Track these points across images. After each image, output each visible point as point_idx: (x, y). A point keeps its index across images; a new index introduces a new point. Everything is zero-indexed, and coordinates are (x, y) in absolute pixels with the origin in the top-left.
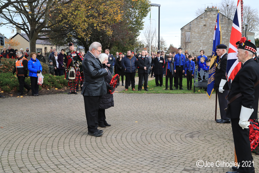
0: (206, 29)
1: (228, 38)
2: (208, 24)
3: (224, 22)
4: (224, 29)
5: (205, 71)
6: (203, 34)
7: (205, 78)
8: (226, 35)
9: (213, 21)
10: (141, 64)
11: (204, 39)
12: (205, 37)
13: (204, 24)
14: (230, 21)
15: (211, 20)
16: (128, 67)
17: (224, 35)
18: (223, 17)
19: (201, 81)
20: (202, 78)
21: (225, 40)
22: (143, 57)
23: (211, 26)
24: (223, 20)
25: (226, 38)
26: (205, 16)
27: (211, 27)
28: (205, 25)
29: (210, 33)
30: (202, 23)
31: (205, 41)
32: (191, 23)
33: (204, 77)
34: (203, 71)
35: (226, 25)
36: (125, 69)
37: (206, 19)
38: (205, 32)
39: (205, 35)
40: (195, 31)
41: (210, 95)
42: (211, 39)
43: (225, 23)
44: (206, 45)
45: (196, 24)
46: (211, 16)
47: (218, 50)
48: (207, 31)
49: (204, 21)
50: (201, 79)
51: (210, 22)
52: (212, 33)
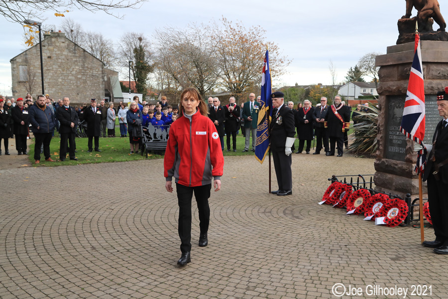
0: (51, 62)
1: (85, 78)
2: (54, 56)
3: (77, 55)
4: (79, 64)
5: (155, 127)
6: (47, 70)
7: (157, 137)
8: (82, 73)
9: (61, 51)
10: (65, 117)
11: (50, 77)
12: (52, 74)
13: (49, 55)
14: (86, 53)
15: (59, 50)
16: (43, 124)
17: (79, 73)
18: (76, 48)
19: (151, 141)
20: (152, 136)
21: (81, 81)
22: (66, 107)
23: (60, 59)
24: (76, 52)
25: (83, 78)
26: (48, 44)
27: (60, 61)
28: (49, 57)
29: (59, 69)
30: (45, 54)
31: (51, 80)
32: (28, 52)
33: (155, 134)
34: (153, 126)
35: (81, 59)
36: (38, 128)
37: (51, 48)
38: (51, 68)
39: (52, 72)
40: (34, 65)
41: (261, 160)
42: (61, 78)
43: (80, 57)
44: (53, 87)
45: (36, 55)
46: (58, 44)
47: (275, 100)
48: (54, 66)
49: (48, 51)
50: (152, 139)
51: (58, 52)
52: (61, 70)
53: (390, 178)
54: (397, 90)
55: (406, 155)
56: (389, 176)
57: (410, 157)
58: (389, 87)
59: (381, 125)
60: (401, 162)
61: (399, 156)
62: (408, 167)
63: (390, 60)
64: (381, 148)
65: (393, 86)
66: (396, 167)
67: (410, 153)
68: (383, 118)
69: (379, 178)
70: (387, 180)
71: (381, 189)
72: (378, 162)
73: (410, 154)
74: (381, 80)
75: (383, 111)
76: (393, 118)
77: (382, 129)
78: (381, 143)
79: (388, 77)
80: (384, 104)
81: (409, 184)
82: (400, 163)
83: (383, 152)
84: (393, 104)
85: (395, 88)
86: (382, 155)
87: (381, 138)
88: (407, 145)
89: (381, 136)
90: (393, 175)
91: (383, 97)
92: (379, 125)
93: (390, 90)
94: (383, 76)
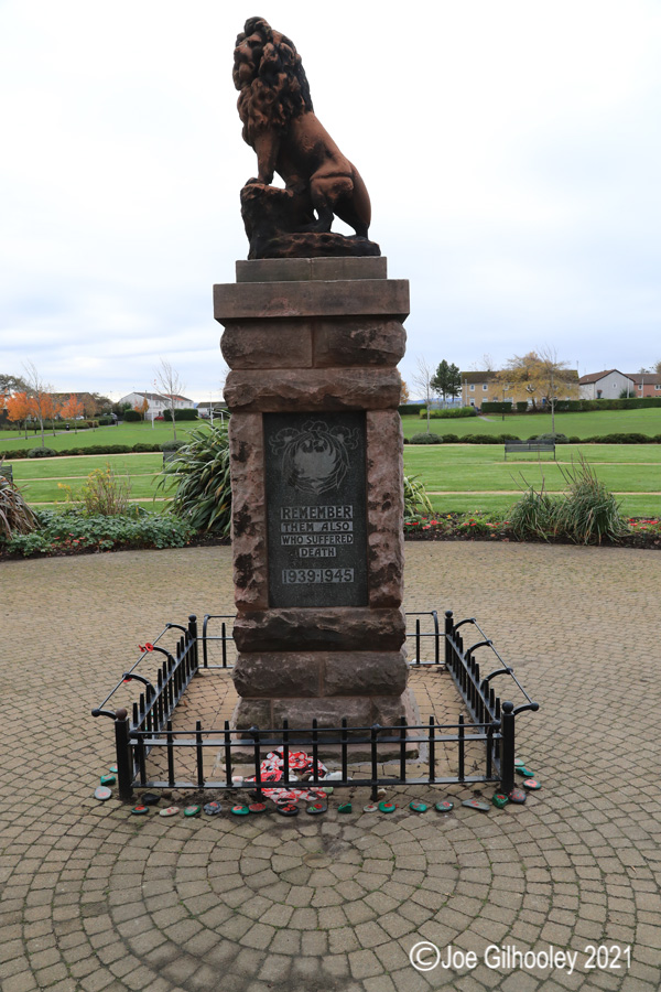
53: (311, 665)
54: (320, 397)
55: (377, 586)
56: (305, 659)
57: (393, 593)
58: (288, 388)
59: (252, 506)
60: (354, 610)
61: (329, 594)
62: (384, 620)
63: (286, 302)
64: (258, 577)
65: (303, 383)
66: (336, 627)
67: (392, 579)
68: (258, 486)
69: (260, 674)
70: (301, 671)
71: (269, 702)
72: (252, 625)
73: (391, 584)
74: (237, 363)
75: (253, 464)
76: (292, 483)
77: (257, 518)
78: (257, 564)
79: (271, 355)
80: (259, 441)
81: (399, 667)
82: (349, 615)
83: (265, 592)
84: (288, 439)
85: (314, 389)
86: (265, 601)
87: (256, 549)
88: (375, 557)
89: (256, 540)
90: (319, 654)
91: (251, 418)
92: (245, 508)
93: (292, 396)
94: (249, 350)
